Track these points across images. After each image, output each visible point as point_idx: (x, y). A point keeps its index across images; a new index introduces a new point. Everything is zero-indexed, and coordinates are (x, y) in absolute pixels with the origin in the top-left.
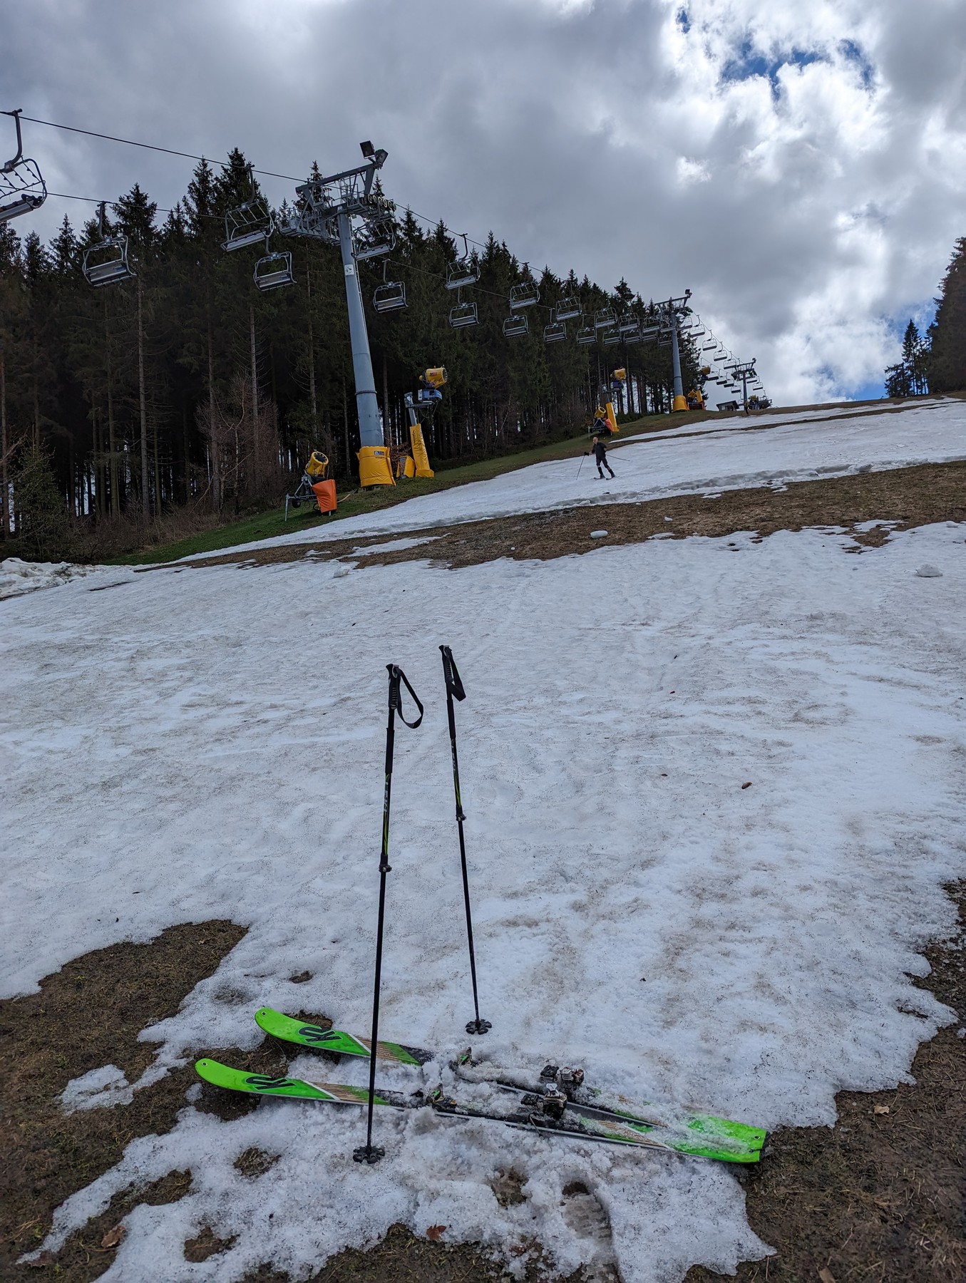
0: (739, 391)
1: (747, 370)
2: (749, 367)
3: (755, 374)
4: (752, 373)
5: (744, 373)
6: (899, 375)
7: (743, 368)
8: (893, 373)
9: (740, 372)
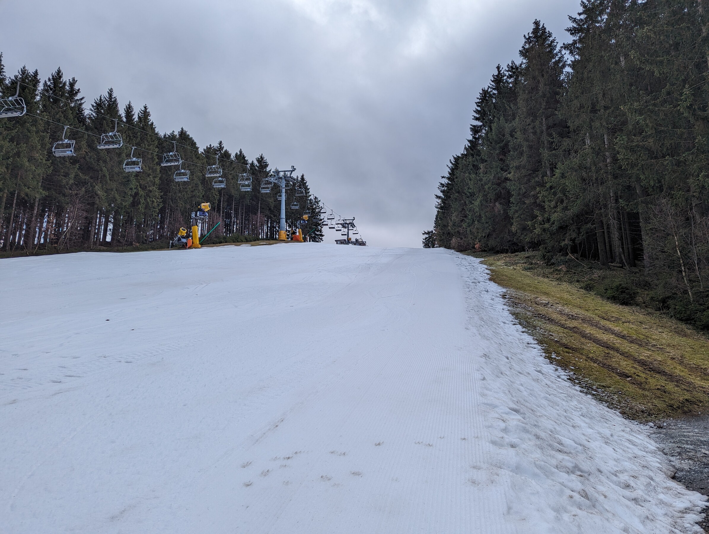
0: (346, 235)
1: (350, 223)
2: (351, 221)
3: (355, 226)
4: (353, 225)
5: (348, 224)
6: (430, 237)
7: (348, 222)
8: (427, 236)
9: (346, 223)
